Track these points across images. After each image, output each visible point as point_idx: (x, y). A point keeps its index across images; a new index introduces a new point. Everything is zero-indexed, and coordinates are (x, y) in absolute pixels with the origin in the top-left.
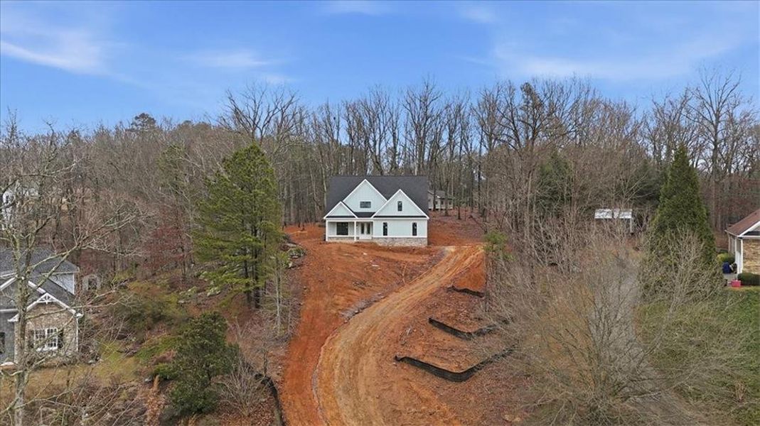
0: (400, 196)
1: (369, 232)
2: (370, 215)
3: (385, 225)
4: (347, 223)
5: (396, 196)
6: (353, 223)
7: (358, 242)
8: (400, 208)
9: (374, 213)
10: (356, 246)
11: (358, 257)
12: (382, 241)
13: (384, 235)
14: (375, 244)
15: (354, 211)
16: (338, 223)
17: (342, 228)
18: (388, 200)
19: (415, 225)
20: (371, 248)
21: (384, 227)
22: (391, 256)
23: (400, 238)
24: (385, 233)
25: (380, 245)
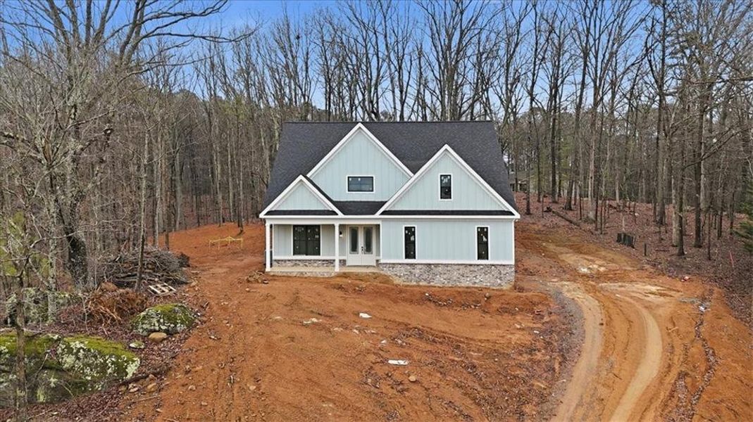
0: (447, 161)
1: (368, 248)
2: (372, 207)
3: (410, 232)
4: (318, 226)
5: (437, 162)
6: (333, 226)
7: (345, 275)
8: (446, 192)
9: (383, 203)
10: (340, 288)
11: (346, 327)
12: (402, 271)
13: (407, 257)
14: (386, 280)
15: (334, 199)
16: (295, 226)
17: (307, 239)
18: (414, 173)
19: (483, 233)
20: (378, 293)
21: (407, 238)
22: (436, 320)
23: (447, 265)
24: (410, 252)
25: (397, 281)
